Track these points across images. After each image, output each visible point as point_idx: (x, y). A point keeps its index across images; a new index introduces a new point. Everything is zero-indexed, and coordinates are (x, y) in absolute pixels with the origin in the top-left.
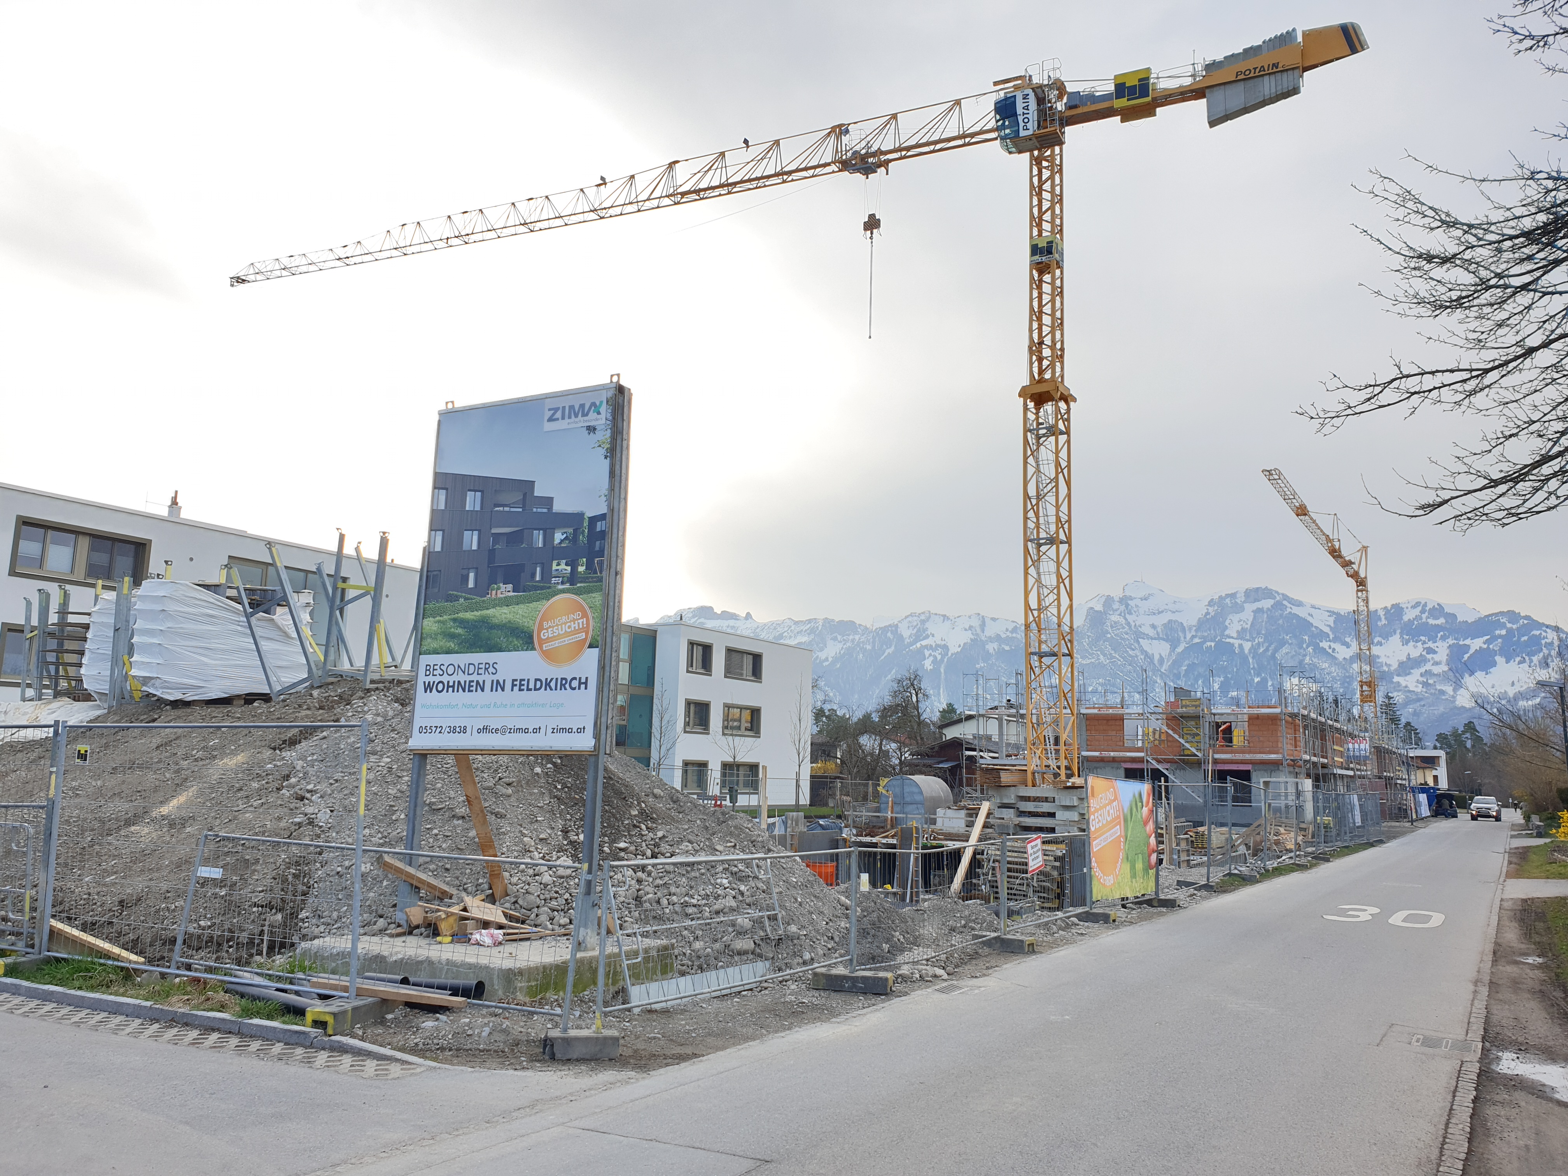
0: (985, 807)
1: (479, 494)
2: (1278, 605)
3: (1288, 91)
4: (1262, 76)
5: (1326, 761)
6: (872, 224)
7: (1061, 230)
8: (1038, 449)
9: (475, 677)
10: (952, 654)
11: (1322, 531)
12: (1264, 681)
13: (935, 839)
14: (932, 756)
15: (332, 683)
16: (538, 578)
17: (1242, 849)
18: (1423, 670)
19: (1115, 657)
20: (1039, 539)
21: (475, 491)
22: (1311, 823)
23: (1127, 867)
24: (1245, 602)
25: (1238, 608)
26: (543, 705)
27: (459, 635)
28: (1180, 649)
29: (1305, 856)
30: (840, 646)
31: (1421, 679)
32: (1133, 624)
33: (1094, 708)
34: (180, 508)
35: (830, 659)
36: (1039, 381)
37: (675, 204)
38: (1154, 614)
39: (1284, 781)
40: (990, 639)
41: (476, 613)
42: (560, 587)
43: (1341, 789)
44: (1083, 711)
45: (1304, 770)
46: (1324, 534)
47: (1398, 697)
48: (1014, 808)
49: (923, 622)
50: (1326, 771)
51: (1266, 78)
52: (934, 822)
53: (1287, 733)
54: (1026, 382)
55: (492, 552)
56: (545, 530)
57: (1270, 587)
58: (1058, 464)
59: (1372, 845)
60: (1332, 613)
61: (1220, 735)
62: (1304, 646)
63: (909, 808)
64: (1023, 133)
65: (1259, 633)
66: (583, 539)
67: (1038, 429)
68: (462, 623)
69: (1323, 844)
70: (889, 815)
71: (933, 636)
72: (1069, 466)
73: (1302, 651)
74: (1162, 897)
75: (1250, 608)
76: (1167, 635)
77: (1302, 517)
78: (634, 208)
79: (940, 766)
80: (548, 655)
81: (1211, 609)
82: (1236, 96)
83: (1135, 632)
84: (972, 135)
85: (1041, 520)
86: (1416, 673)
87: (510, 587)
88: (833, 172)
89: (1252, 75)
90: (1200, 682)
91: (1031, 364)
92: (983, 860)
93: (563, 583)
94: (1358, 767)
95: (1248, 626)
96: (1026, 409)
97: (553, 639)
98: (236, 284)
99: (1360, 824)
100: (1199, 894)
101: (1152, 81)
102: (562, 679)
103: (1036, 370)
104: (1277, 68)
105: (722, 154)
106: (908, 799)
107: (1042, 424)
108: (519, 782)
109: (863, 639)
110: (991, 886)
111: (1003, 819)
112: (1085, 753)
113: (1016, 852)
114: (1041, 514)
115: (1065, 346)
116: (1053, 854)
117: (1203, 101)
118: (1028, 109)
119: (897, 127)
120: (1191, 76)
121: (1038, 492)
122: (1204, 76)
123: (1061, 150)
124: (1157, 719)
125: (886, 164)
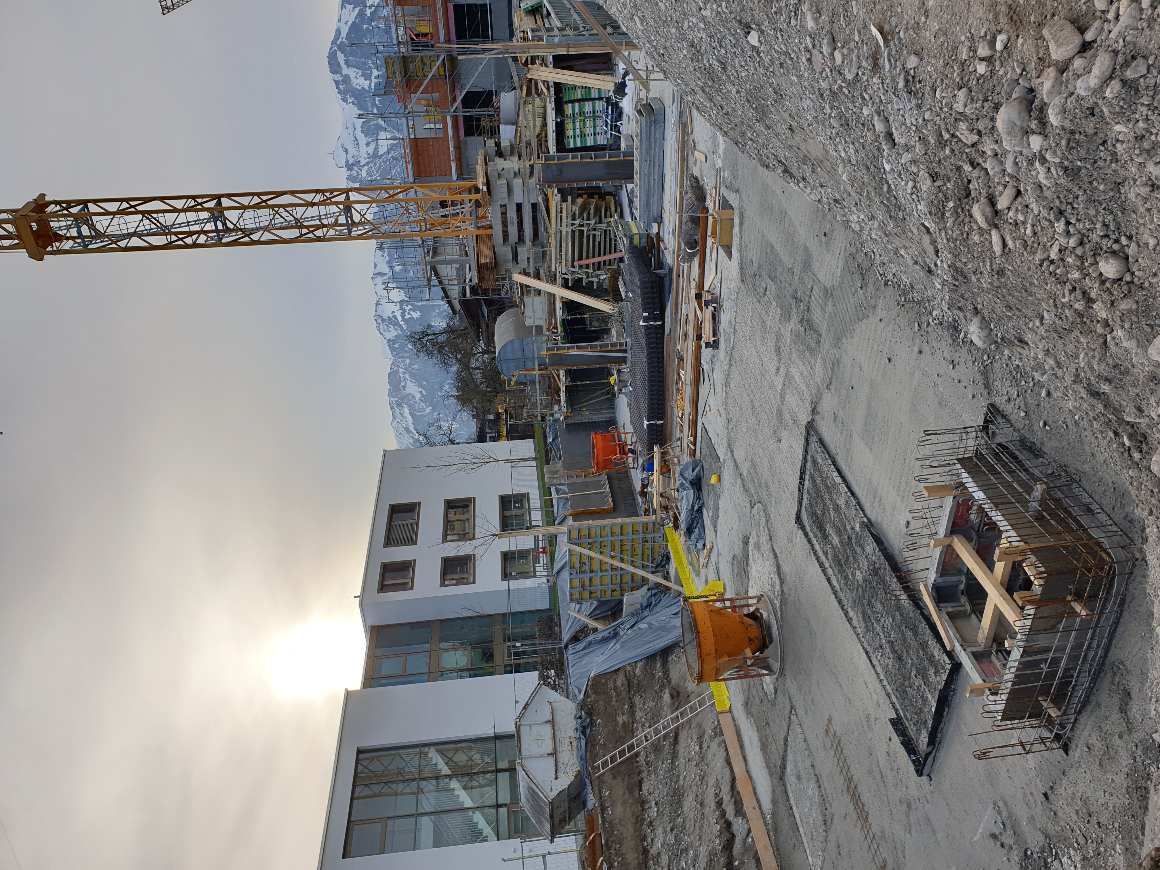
0: (518, 278)
2: (341, 47)
10: (406, 297)
13: (556, 328)
20: (218, 231)
24: (341, 74)
25: (347, 79)
28: (384, 124)
30: (409, 383)
32: (367, 160)
33: (407, 168)
35: (421, 389)
36: (21, 238)
38: (357, 144)
40: (392, 268)
44: (411, 179)
48: (516, 248)
49: (383, 320)
52: (539, 328)
54: (23, 254)
57: (327, 54)
60: (343, 6)
62: (371, 28)
63: (528, 354)
70: (536, 373)
71: (393, 312)
75: (345, 70)
76: (373, 134)
79: (486, 315)
81: (350, 100)
83: (373, 158)
92: (573, 279)
95: (360, 71)
103: (5, 243)
106: (519, 355)
110: (599, 269)
111: (528, 259)
112: (454, 176)
113: (561, 246)
114: (186, 229)
116: (559, 203)
121: (162, 234)
124: (411, 101)
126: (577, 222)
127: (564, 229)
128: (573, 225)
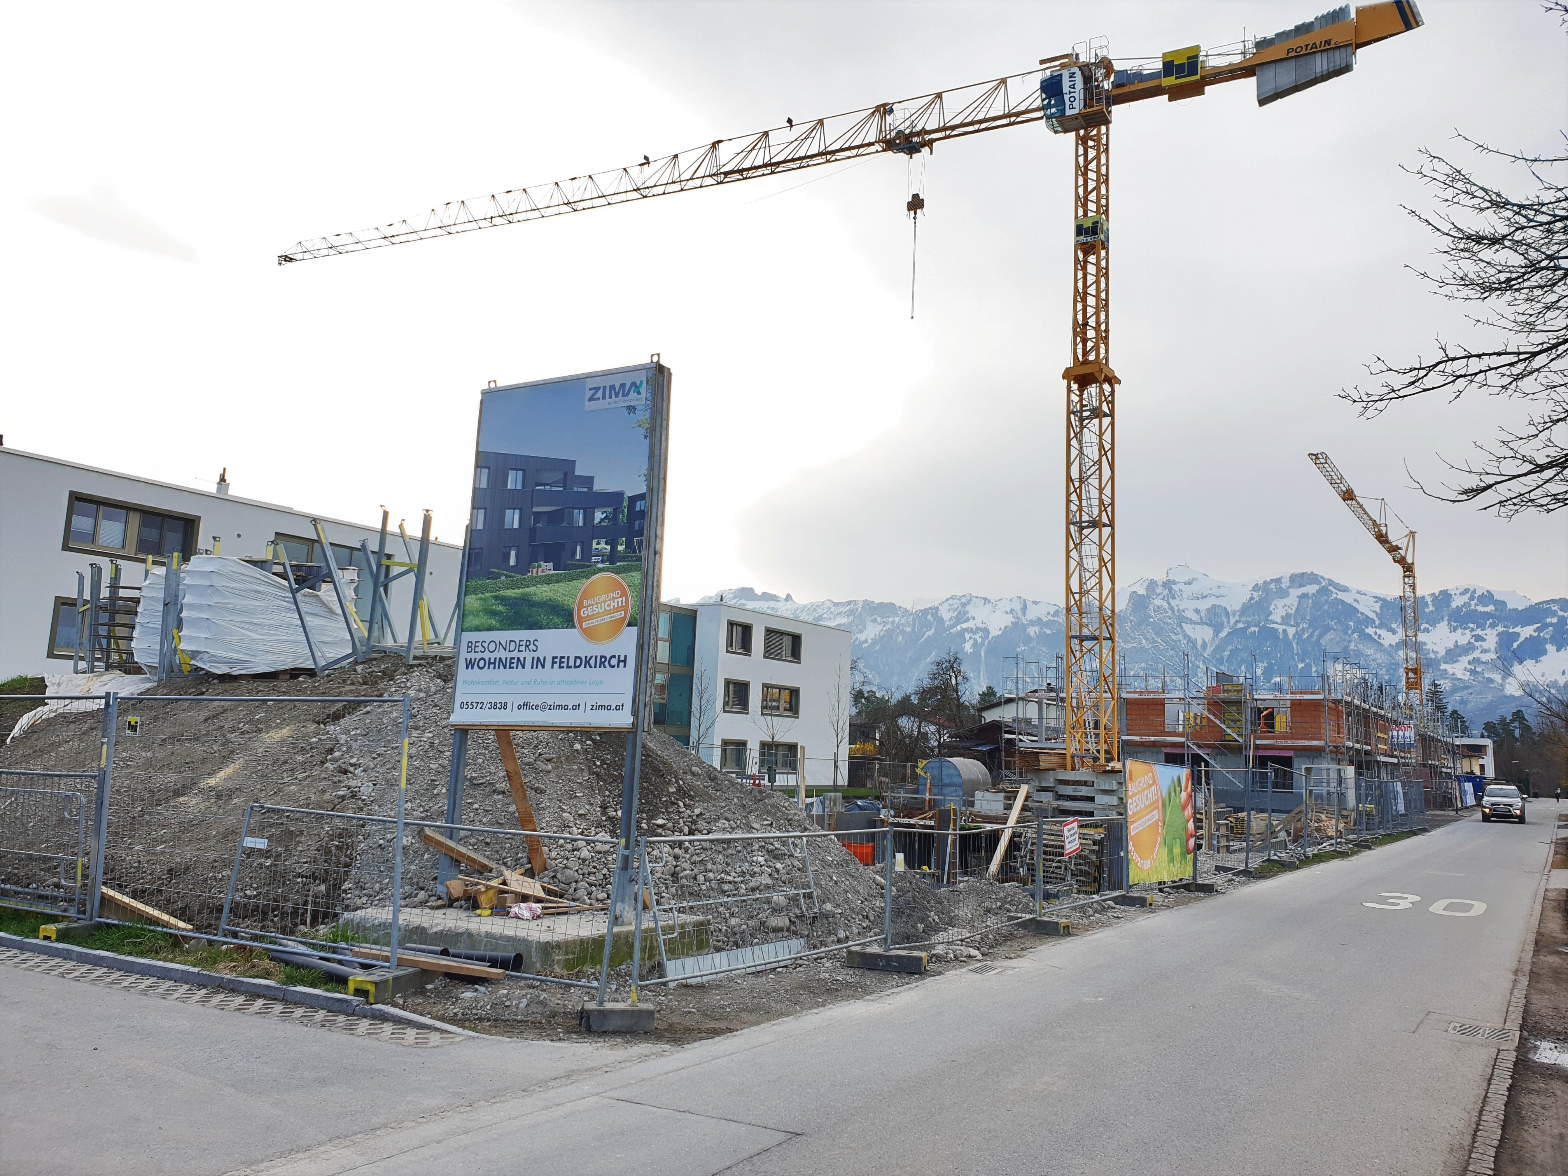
0: (1024, 790)
1: (520, 473)
2: (1324, 591)
3: (1341, 69)
4: (1314, 53)
5: (1369, 748)
6: (916, 204)
7: (1107, 211)
8: (1081, 431)
9: (515, 654)
10: (993, 638)
11: (1369, 516)
12: (1308, 667)
13: (972, 821)
14: (971, 739)
15: (375, 659)
16: (578, 557)
17: (1282, 835)
18: (1471, 657)
19: (1157, 642)
20: (1081, 522)
21: (517, 470)
22: (1353, 810)
23: (1164, 852)
24: (1290, 587)
25: (1283, 593)
26: (583, 682)
27: (501, 612)
28: (1223, 634)
29: (1346, 843)
30: (879, 627)
31: (1469, 667)
32: (1176, 608)
33: (1135, 692)
34: (228, 485)
35: (870, 641)
36: (1084, 363)
37: (719, 183)
38: (1198, 598)
39: (1326, 767)
40: (1032, 623)
41: (517, 591)
42: (600, 566)
43: (1385, 777)
44: (1124, 695)
45: (1347, 757)
46: (1371, 519)
47: (1445, 685)
48: (1052, 791)
49: (964, 605)
50: (1369, 758)
51: (1318, 56)
52: (972, 804)
53: (1330, 720)
54: (1069, 363)
55: (533, 531)
56: (585, 509)
57: (1315, 572)
58: (1101, 447)
59: (1415, 833)
60: (1378, 599)
61: (1262, 721)
62: (1350, 632)
63: (946, 790)
64: (1069, 112)
65: (1303, 619)
66: (622, 518)
67: (1081, 411)
68: (503, 600)
69: (1365, 832)
70: (927, 796)
71: (974, 619)
72: (1112, 449)
73: (1347, 637)
74: (1200, 882)
75: (1295, 593)
76: (1210, 620)
77: (1349, 502)
78: (677, 187)
79: (979, 749)
80: (589, 634)
81: (1255, 594)
82: (1286, 75)
83: (1178, 617)
84: (1018, 114)
85: (1084, 503)
86: (1464, 661)
87: (550, 565)
88: (877, 152)
89: (1303, 52)
90: (1243, 667)
91: (1075, 344)
92: (1021, 843)
93: (603, 562)
94: (1403, 754)
95: (1293, 612)
96: (1069, 390)
97: (593, 617)
98: (283, 262)
99: (1403, 812)
100: (1237, 880)
101: (1201, 59)
102: (601, 657)
103: (1080, 351)
104: (1329, 44)
105: (766, 134)
106: (946, 781)
107: (1086, 406)
108: (559, 758)
109: (903, 621)
110: (1028, 869)
111: (1041, 802)
112: (1125, 738)
113: (1052, 835)
114: (1084, 497)
115: (1110, 328)
116: (1091, 837)
117: (1253, 80)
118: (1074, 88)
119: (942, 106)
120: (1241, 53)
121: (1081, 474)
122: (1254, 54)
123: (1108, 130)
124: (1199, 704)
125: (930, 143)
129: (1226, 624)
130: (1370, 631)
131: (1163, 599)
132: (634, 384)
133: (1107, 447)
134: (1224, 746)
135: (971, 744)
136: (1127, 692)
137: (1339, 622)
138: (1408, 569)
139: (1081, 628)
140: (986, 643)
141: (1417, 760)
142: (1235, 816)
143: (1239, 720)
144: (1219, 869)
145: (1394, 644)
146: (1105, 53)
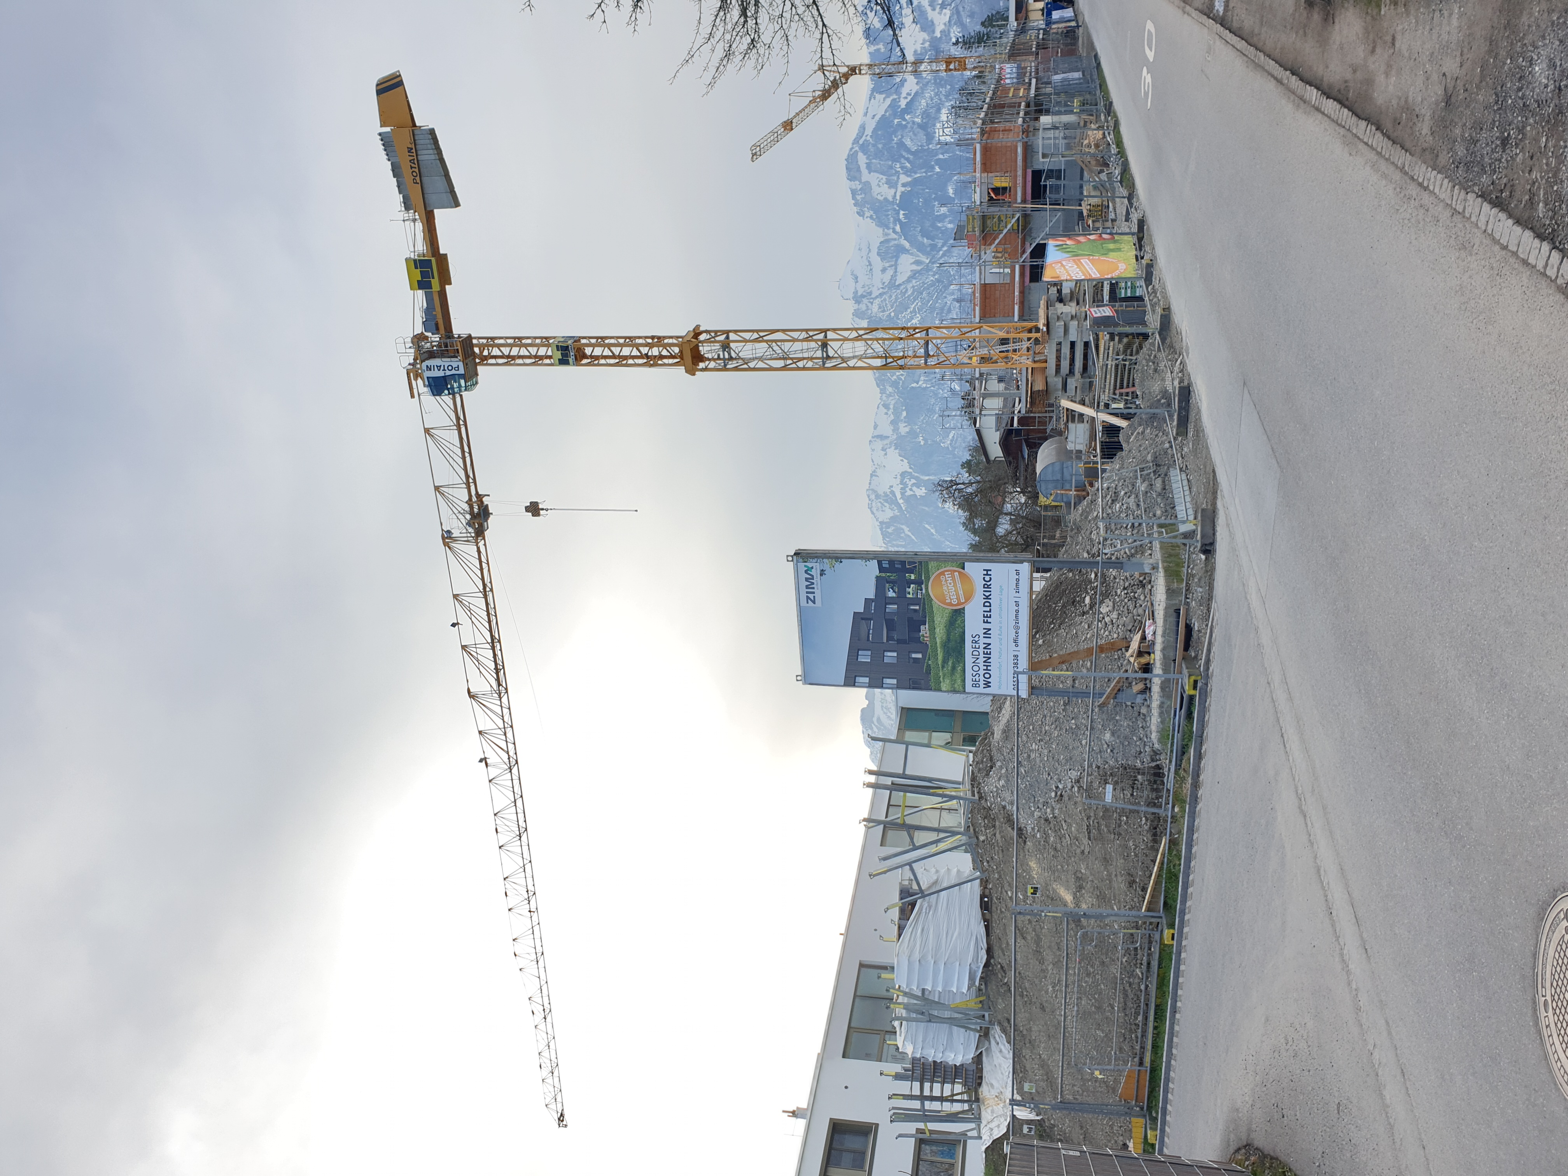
0: (1066, 404)
1: (860, 653)
2: (864, 148)
3: (433, 139)
4: (418, 161)
5: (1023, 104)
6: (534, 509)
7: (546, 338)
8: (742, 359)
9: (981, 650)
10: (911, 468)
11: (806, 107)
12: (939, 162)
13: (1094, 448)
14: (1017, 463)
16: (917, 608)
17: (1103, 176)
18: (929, 9)
19: (914, 308)
20: (822, 358)
21: (858, 655)
22: (1080, 117)
23: (1112, 254)
24: (860, 181)
25: (866, 188)
26: (1001, 600)
27: (953, 663)
28: (907, 245)
29: (1108, 122)
31: (938, 9)
32: (881, 290)
33: (974, 310)
34: (798, 1108)
36: (682, 357)
37: (507, 692)
38: (871, 270)
39: (1040, 142)
40: (896, 430)
41: (939, 652)
42: (924, 591)
43: (1049, 90)
44: (977, 320)
45: (1032, 123)
46: (809, 105)
47: (955, 33)
48: (1066, 379)
49: (878, 496)
50: (1032, 104)
51: (420, 158)
52: (1079, 451)
53: (998, 138)
54: (681, 370)
55: (899, 641)
56: (886, 604)
57: (845, 157)
58: (756, 340)
59: (1099, 65)
60: (871, 97)
61: (1000, 197)
62: (904, 123)
63: (1067, 475)
64: (462, 371)
65: (891, 167)
66: (893, 576)
67: (724, 359)
68: (945, 661)
69: (1098, 107)
71: (891, 487)
72: (757, 331)
73: (909, 126)
74: (1136, 230)
75: (866, 176)
76: (892, 257)
77: (794, 125)
78: (509, 730)
79: (1026, 457)
80: (968, 598)
81: (867, 214)
82: (435, 183)
83: (889, 288)
84: (458, 418)
85: (806, 355)
86: (932, 15)
87: (922, 627)
88: (485, 545)
89: (417, 170)
90: (939, 225)
91: (664, 365)
93: (921, 590)
94: (1028, 74)
95: (884, 177)
96: (706, 369)
97: (958, 595)
98: (564, 1123)
99: (1081, 73)
100: (1135, 204)
101: (416, 257)
102: (984, 587)
103: (671, 361)
104: (412, 149)
105: (464, 647)
106: (1059, 477)
107: (719, 355)
111: (1076, 387)
112: (1016, 318)
113: (1105, 377)
114: (800, 355)
115: (650, 335)
116: (1107, 342)
117: (437, 212)
118: (440, 366)
119: (447, 486)
120: (414, 222)
121: (780, 359)
122: (415, 212)
123: (475, 338)
124: (985, 253)
125: (479, 496)
126: (1121, 357)
127: (1109, 362)
128: (1117, 359)
129: (896, 242)
130: (903, 103)
131: (872, 303)
132: (806, 572)
133: (756, 336)
134: (1023, 230)
135: (1022, 463)
136: (975, 317)
137: (895, 133)
138: (853, 70)
139: (918, 357)
140: (916, 474)
141: (1033, 61)
142: (1086, 218)
143: (999, 217)
144: (1127, 219)
145: (916, 81)
146: (409, 340)
